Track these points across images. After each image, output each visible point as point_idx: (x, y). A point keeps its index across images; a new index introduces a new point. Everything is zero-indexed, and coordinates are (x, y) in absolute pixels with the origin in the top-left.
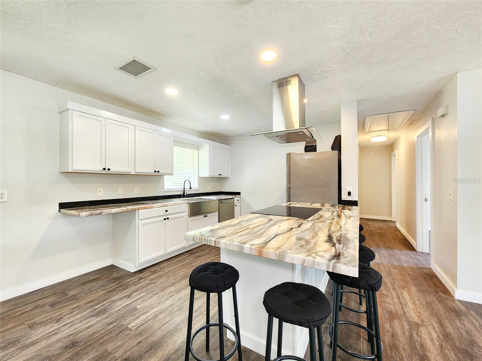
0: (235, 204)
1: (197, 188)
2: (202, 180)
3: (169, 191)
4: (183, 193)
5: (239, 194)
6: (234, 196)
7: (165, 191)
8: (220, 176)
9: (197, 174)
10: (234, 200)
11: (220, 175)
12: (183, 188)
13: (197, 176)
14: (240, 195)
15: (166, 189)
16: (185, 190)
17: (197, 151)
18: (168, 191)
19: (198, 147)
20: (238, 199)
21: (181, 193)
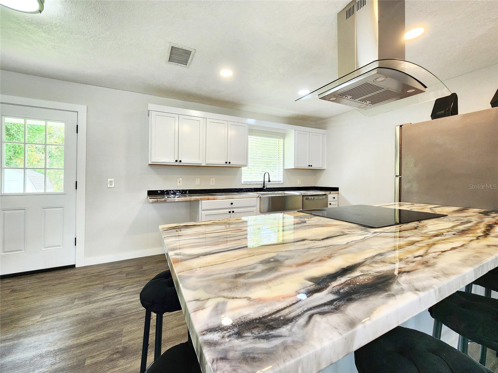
0: (329, 203)
1: (282, 181)
2: (288, 172)
3: (247, 184)
4: (263, 186)
5: (336, 189)
6: (327, 193)
7: (242, 183)
8: (310, 168)
9: (282, 165)
10: (327, 198)
11: (309, 166)
12: (263, 181)
13: (282, 167)
14: (338, 191)
15: (244, 182)
16: (265, 183)
17: (282, 140)
18: (245, 183)
19: (283, 136)
20: (335, 196)
21: (261, 186)
